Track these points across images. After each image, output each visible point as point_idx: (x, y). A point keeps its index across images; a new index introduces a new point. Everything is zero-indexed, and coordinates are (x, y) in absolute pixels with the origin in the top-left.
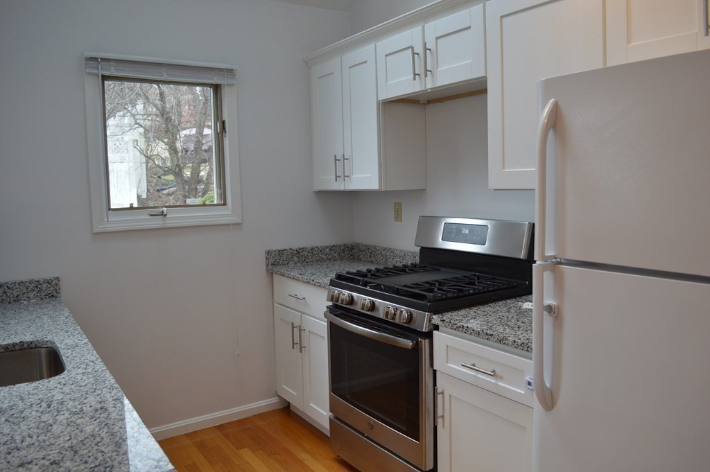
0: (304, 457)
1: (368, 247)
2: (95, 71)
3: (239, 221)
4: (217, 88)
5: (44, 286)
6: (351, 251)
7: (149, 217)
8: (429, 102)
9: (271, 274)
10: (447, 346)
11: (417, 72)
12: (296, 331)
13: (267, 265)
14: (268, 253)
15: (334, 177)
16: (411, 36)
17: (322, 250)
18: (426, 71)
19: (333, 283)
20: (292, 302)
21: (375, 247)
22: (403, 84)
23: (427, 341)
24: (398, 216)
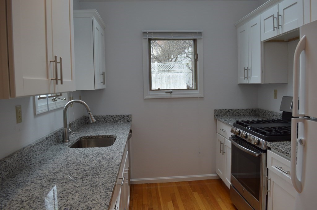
1: (263, 110)
2: (146, 37)
3: (203, 96)
4: (195, 40)
5: (126, 117)
6: (255, 112)
7: (165, 93)
8: (289, 40)
9: (216, 120)
10: (272, 158)
11: (275, 27)
13: (214, 116)
14: (215, 110)
15: (244, 77)
16: (273, 10)
17: (241, 111)
18: (279, 26)
19: (234, 125)
20: (222, 133)
21: (265, 111)
22: (270, 33)
23: (264, 154)
24: (276, 97)
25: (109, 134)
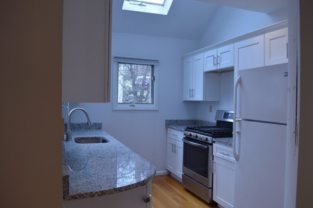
0: (173, 187)
1: (201, 121)
2: (117, 61)
3: (157, 109)
4: (153, 66)
5: (97, 125)
6: (195, 122)
7: (129, 106)
8: (221, 72)
9: (167, 128)
10: (217, 148)
11: (215, 63)
12: (174, 146)
13: (166, 125)
14: (166, 120)
15: (189, 96)
16: (213, 52)
17: (185, 121)
18: (217, 63)
19: (186, 130)
20: (173, 137)
21: (203, 121)
22: (211, 67)
23: (211, 146)
24: (211, 111)
25: (97, 136)
